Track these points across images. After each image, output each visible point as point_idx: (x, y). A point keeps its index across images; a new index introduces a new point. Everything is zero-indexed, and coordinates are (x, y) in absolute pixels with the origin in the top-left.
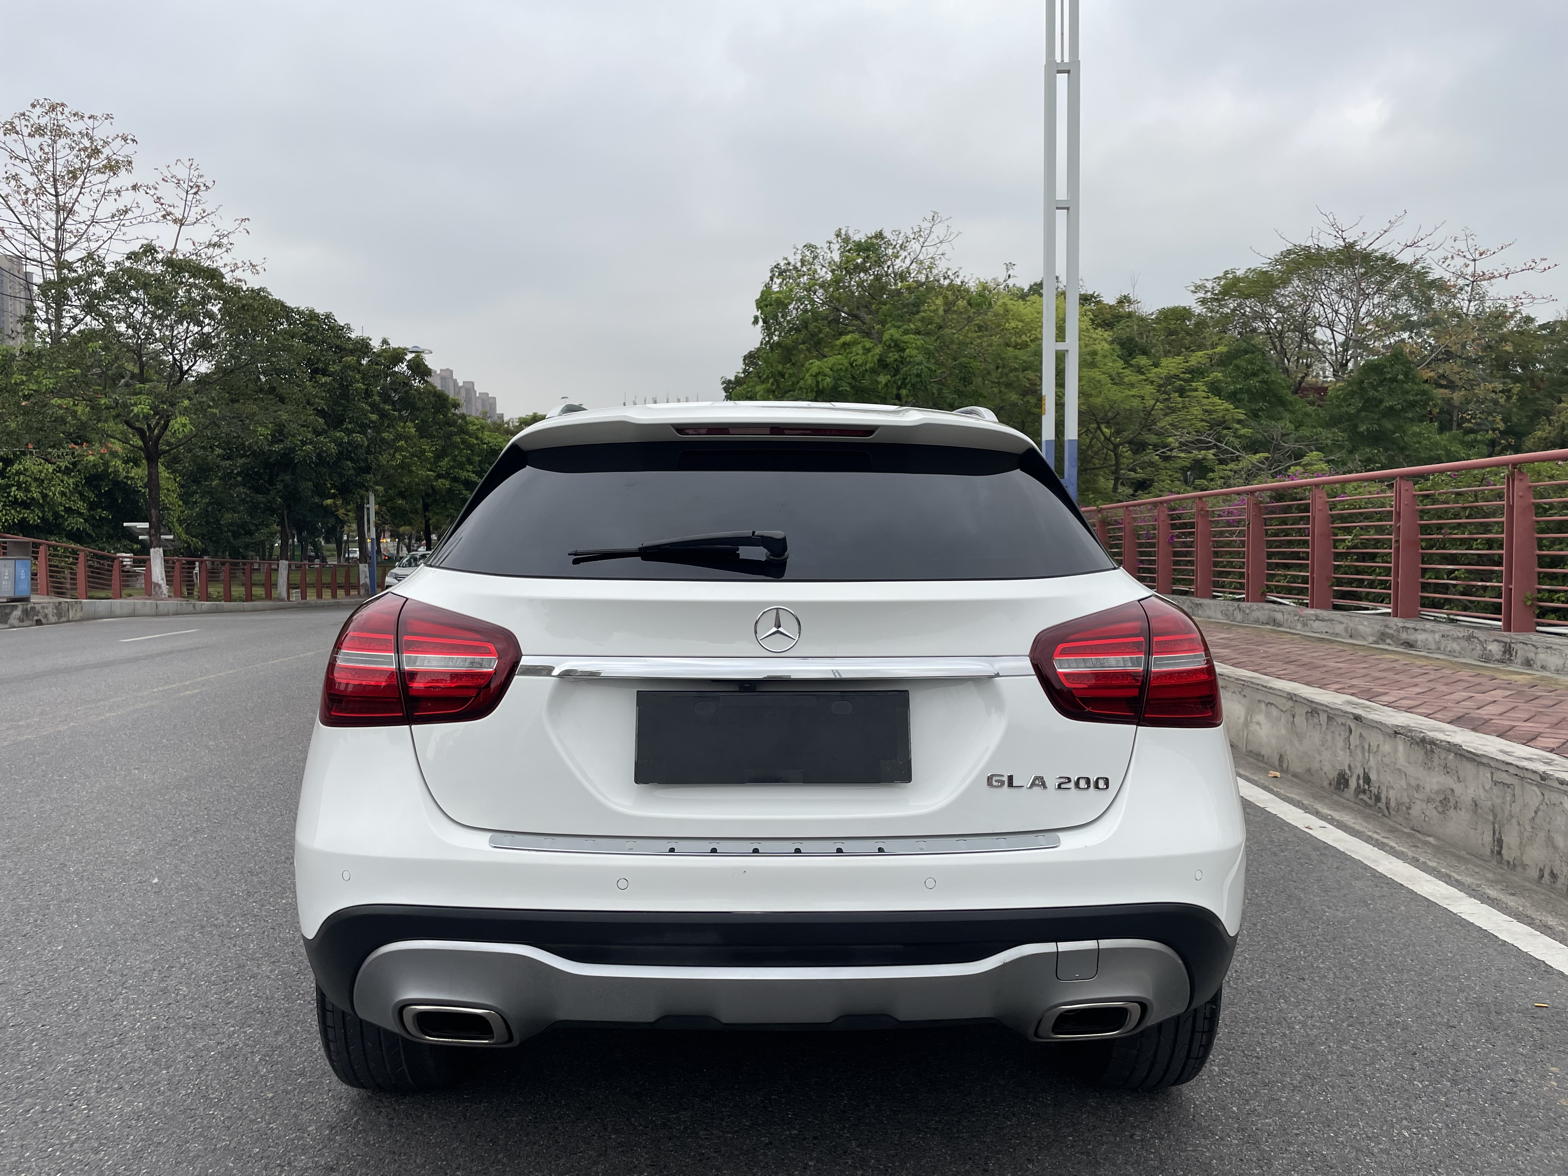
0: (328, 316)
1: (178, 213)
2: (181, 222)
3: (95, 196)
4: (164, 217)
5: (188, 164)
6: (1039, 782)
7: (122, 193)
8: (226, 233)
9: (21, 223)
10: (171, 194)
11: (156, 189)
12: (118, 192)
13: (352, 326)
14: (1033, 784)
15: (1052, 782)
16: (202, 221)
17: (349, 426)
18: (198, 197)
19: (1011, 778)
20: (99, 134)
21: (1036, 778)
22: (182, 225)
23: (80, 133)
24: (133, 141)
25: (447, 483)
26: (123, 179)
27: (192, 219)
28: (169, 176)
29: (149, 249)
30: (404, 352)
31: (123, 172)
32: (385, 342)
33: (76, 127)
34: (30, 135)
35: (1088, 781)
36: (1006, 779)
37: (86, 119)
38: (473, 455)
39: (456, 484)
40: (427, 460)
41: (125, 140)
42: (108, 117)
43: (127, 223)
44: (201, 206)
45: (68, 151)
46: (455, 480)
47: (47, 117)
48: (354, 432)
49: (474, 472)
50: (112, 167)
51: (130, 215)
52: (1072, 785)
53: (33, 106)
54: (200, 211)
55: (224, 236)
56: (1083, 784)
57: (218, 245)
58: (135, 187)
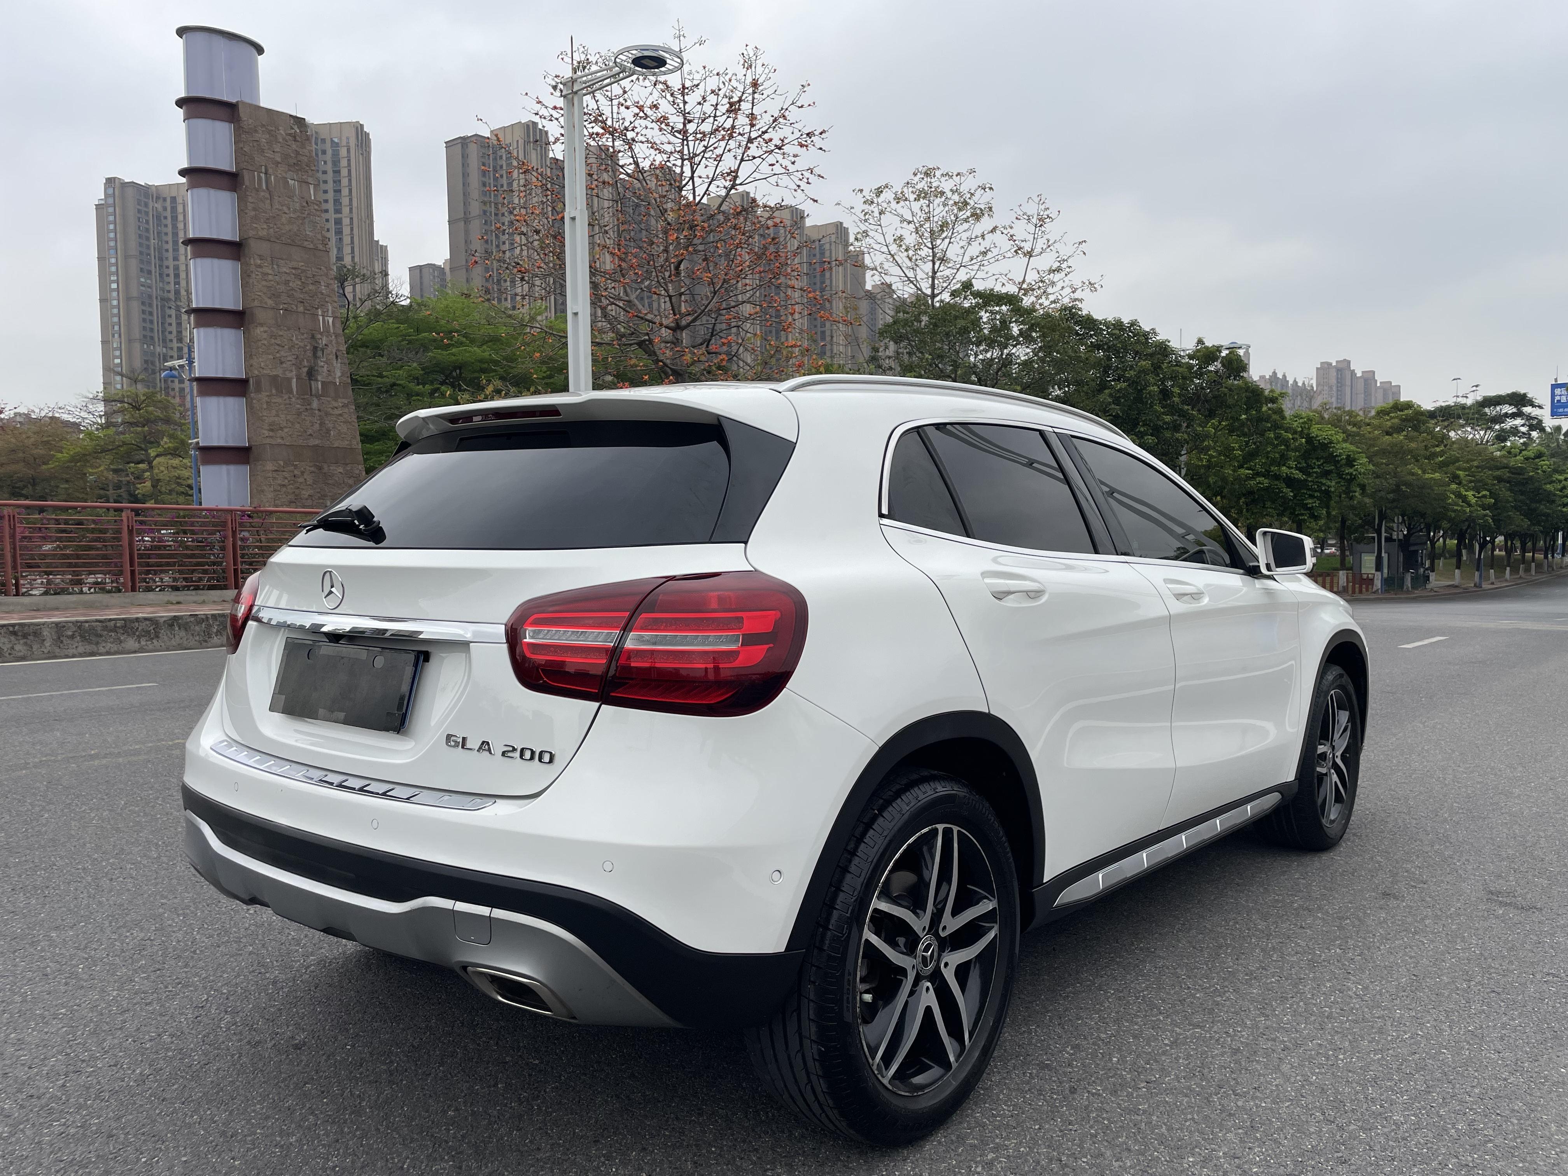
0: (1133, 323)
1: (1027, 247)
2: (1030, 254)
3: (962, 243)
4: (1016, 252)
5: (1037, 200)
6: (485, 746)
7: (986, 237)
8: (1065, 258)
9: (906, 276)
10: (1022, 230)
11: (1011, 228)
12: (983, 236)
13: (1157, 331)
14: (480, 748)
15: (498, 748)
16: (1048, 250)
17: (1142, 429)
18: (1043, 229)
19: (464, 739)
20: (964, 189)
21: (483, 742)
22: (1030, 256)
23: (951, 190)
24: (991, 189)
25: (1266, 482)
26: (986, 223)
27: (1037, 251)
28: (1021, 213)
29: (967, 285)
30: (1219, 349)
31: (985, 219)
32: (1200, 341)
33: (947, 186)
34: (915, 199)
35: (533, 753)
36: (460, 740)
37: (954, 177)
38: (1288, 451)
39: (1277, 482)
40: (1235, 458)
41: (984, 189)
42: (972, 171)
43: (986, 263)
44: (1046, 237)
45: (941, 207)
46: (1277, 477)
47: (924, 182)
48: (1147, 434)
49: (1297, 468)
50: (977, 216)
51: (990, 255)
52: (517, 754)
53: (915, 174)
54: (1044, 240)
55: (1064, 260)
56: (528, 755)
57: (1059, 270)
58: (994, 230)
